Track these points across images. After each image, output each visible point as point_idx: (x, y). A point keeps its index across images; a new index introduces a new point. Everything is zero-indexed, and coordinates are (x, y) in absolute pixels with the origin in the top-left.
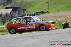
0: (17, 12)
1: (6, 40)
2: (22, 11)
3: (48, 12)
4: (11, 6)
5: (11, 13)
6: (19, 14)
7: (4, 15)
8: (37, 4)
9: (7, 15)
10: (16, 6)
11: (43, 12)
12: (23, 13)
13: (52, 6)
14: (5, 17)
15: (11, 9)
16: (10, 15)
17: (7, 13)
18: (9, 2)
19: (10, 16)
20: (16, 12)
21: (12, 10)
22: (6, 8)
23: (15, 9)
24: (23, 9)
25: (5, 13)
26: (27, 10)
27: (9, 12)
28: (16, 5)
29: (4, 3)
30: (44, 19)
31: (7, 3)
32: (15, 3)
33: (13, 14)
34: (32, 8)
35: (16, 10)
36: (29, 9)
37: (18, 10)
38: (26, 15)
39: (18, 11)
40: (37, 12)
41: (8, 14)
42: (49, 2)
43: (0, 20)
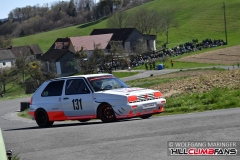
0: (127, 44)
2: (141, 40)
3: (225, 44)
4: (109, 27)
5: (108, 47)
6: (133, 49)
7: (89, 55)
8: (189, 17)
9: (96, 52)
10: (123, 27)
11: (208, 44)
12: (144, 48)
13: (235, 24)
14: (91, 59)
15: (111, 35)
16: (106, 54)
17: (99, 48)
18: (102, 13)
19: (108, 56)
20: (123, 44)
21: (112, 39)
22: (96, 32)
23: (121, 35)
24: (145, 33)
25: (93, 49)
26: (159, 38)
27: (104, 46)
28: (124, 22)
29: (88, 18)
30: (210, 64)
31: (98, 17)
32: (120, 18)
33: (115, 51)
34: (172, 32)
35: (124, 40)
36: (164, 34)
37: (131, 36)
38: (154, 53)
39: (131, 41)
40: (187, 44)
41: (100, 50)
42: (228, 11)
43: (78, 68)
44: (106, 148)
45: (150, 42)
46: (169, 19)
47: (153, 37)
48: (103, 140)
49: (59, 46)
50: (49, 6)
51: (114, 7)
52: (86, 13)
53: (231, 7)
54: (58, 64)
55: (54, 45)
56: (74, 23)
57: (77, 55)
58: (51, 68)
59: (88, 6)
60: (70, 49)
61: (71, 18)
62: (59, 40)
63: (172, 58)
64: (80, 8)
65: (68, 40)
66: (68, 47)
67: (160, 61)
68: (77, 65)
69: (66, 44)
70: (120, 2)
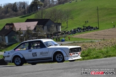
0: (45, 27)
1: (26, 74)
2: (53, 26)
3: (98, 29)
4: (36, 18)
5: (35, 29)
6: (49, 30)
7: (24, 33)
8: (79, 14)
9: (28, 31)
10: (43, 18)
11: (89, 28)
12: (54, 30)
13: (103, 18)
14: (25, 36)
15: (36, 22)
16: (33, 32)
17: (30, 29)
18: (32, 11)
19: (34, 34)
20: (43, 27)
21: (37, 24)
22: (28, 21)
23: (42, 22)
24: (55, 22)
25: (26, 29)
26: (63, 25)
27: (32, 28)
28: (44, 15)
29: (24, 13)
30: (90, 39)
31: (29, 13)
32: (42, 13)
33: (38, 31)
34: (70, 22)
35: (44, 25)
36: (65, 23)
37: (47, 23)
38: (60, 32)
39: (48, 26)
41: (30, 31)
42: (99, 12)
43: (18, 40)
45: (58, 27)
46: (68, 15)
47: (60, 24)
49: (7, 27)
50: (3, 6)
51: (39, 7)
52: (23, 10)
53: (101, 9)
54: (6, 37)
55: (4, 27)
56: (16, 15)
57: (17, 33)
58: (2, 39)
59: (24, 6)
60: (14, 30)
61: (15, 12)
62: (7, 24)
63: (69, 36)
64: (20, 7)
65: (12, 24)
66: (12, 28)
67: (63, 37)
68: (17, 38)
69: (11, 26)
70: (42, 5)
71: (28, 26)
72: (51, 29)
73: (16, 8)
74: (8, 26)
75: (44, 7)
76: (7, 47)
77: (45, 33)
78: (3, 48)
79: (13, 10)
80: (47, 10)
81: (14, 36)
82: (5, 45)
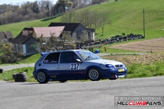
0: (74, 34)
1: (51, 95)
2: (85, 32)
3: (143, 37)
4: (62, 22)
5: (61, 35)
6: (79, 38)
7: (46, 40)
8: (119, 18)
9: (52, 39)
10: (72, 22)
11: (132, 37)
12: (86, 38)
13: (151, 24)
14: (48, 44)
15: (63, 28)
16: (59, 40)
17: (54, 35)
18: (57, 12)
19: (60, 42)
20: (71, 34)
21: (64, 30)
22: (52, 25)
23: (70, 27)
24: (87, 27)
25: (49, 36)
26: (97, 31)
27: (58, 35)
28: (73, 18)
29: (48, 14)
30: (132, 51)
31: (54, 14)
32: (70, 16)
33: (65, 39)
34: (107, 27)
35: (73, 31)
36: (101, 29)
37: (77, 29)
38: (93, 41)
39: (77, 32)
40: (117, 37)
41: (55, 38)
42: (146, 15)
43: (38, 49)
44: (51, 97)
45: (91, 33)
46: (104, 18)
47: (93, 30)
48: (49, 93)
49: (26, 33)
50: (20, 5)
51: (67, 8)
52: (46, 11)
53: (149, 12)
54: (24, 46)
55: (22, 32)
56: (37, 18)
57: (38, 40)
58: (19, 48)
59: (48, 6)
60: (34, 36)
61: (35, 14)
62: (25, 29)
63: (106, 46)
64: (42, 7)
65: (32, 29)
66: (31, 34)
67: (97, 47)
68: (38, 47)
69: (31, 32)
70: (70, 5)
71: (53, 32)
72: (81, 36)
73: (38, 8)
74: (27, 31)
75: (74, 7)
76: (24, 58)
77: (74, 42)
78: (19, 59)
79: (33, 10)
80: (77, 11)
81: (34, 44)
82: (23, 56)
